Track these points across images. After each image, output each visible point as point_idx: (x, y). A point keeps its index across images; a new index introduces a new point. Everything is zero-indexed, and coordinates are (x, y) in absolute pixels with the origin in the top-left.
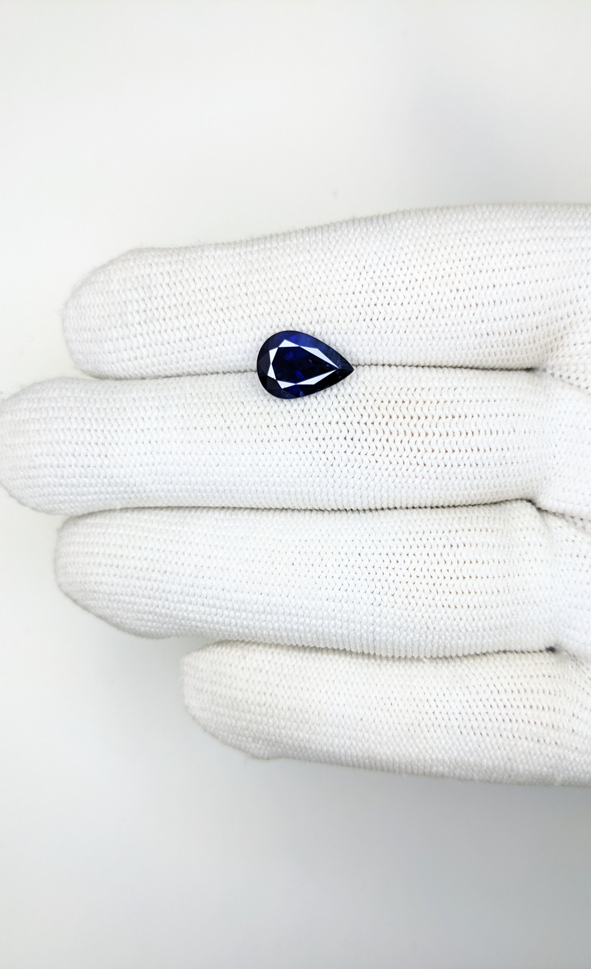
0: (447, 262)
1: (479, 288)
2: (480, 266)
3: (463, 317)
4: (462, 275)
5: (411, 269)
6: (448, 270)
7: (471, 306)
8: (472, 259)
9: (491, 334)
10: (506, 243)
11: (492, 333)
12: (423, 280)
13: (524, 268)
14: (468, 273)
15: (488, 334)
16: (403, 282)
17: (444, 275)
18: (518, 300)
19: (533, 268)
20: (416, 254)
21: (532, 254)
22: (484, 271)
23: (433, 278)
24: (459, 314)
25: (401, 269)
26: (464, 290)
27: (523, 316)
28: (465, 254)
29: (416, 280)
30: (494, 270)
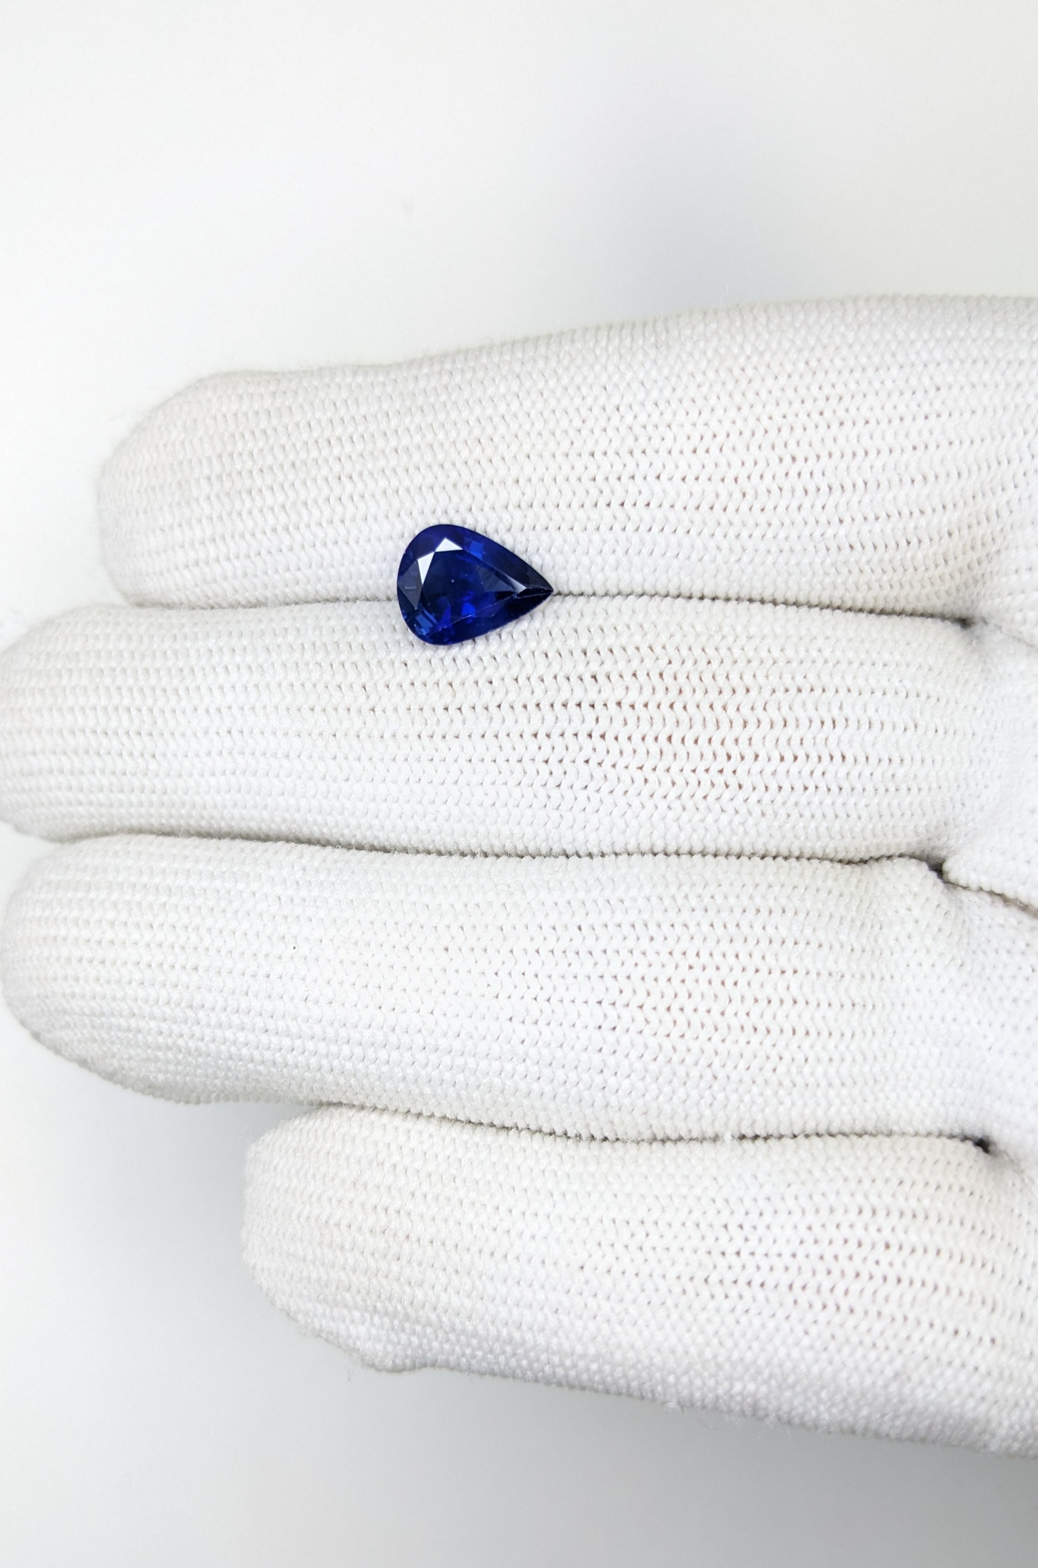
0: (778, 404)
1: (837, 455)
2: (841, 413)
3: (802, 511)
4: (805, 429)
5: (706, 414)
6: (778, 419)
7: (819, 490)
8: (827, 399)
9: (857, 546)
10: (895, 370)
11: (859, 544)
12: (728, 436)
13: (926, 417)
14: (817, 427)
15: (851, 547)
16: (689, 438)
17: (768, 429)
18: (913, 481)
19: (945, 417)
20: (717, 388)
21: (943, 391)
22: (848, 424)
23: (747, 434)
24: (794, 505)
25: (687, 414)
26: (806, 460)
27: (922, 512)
28: (815, 390)
29: (715, 436)
30: (867, 422)
